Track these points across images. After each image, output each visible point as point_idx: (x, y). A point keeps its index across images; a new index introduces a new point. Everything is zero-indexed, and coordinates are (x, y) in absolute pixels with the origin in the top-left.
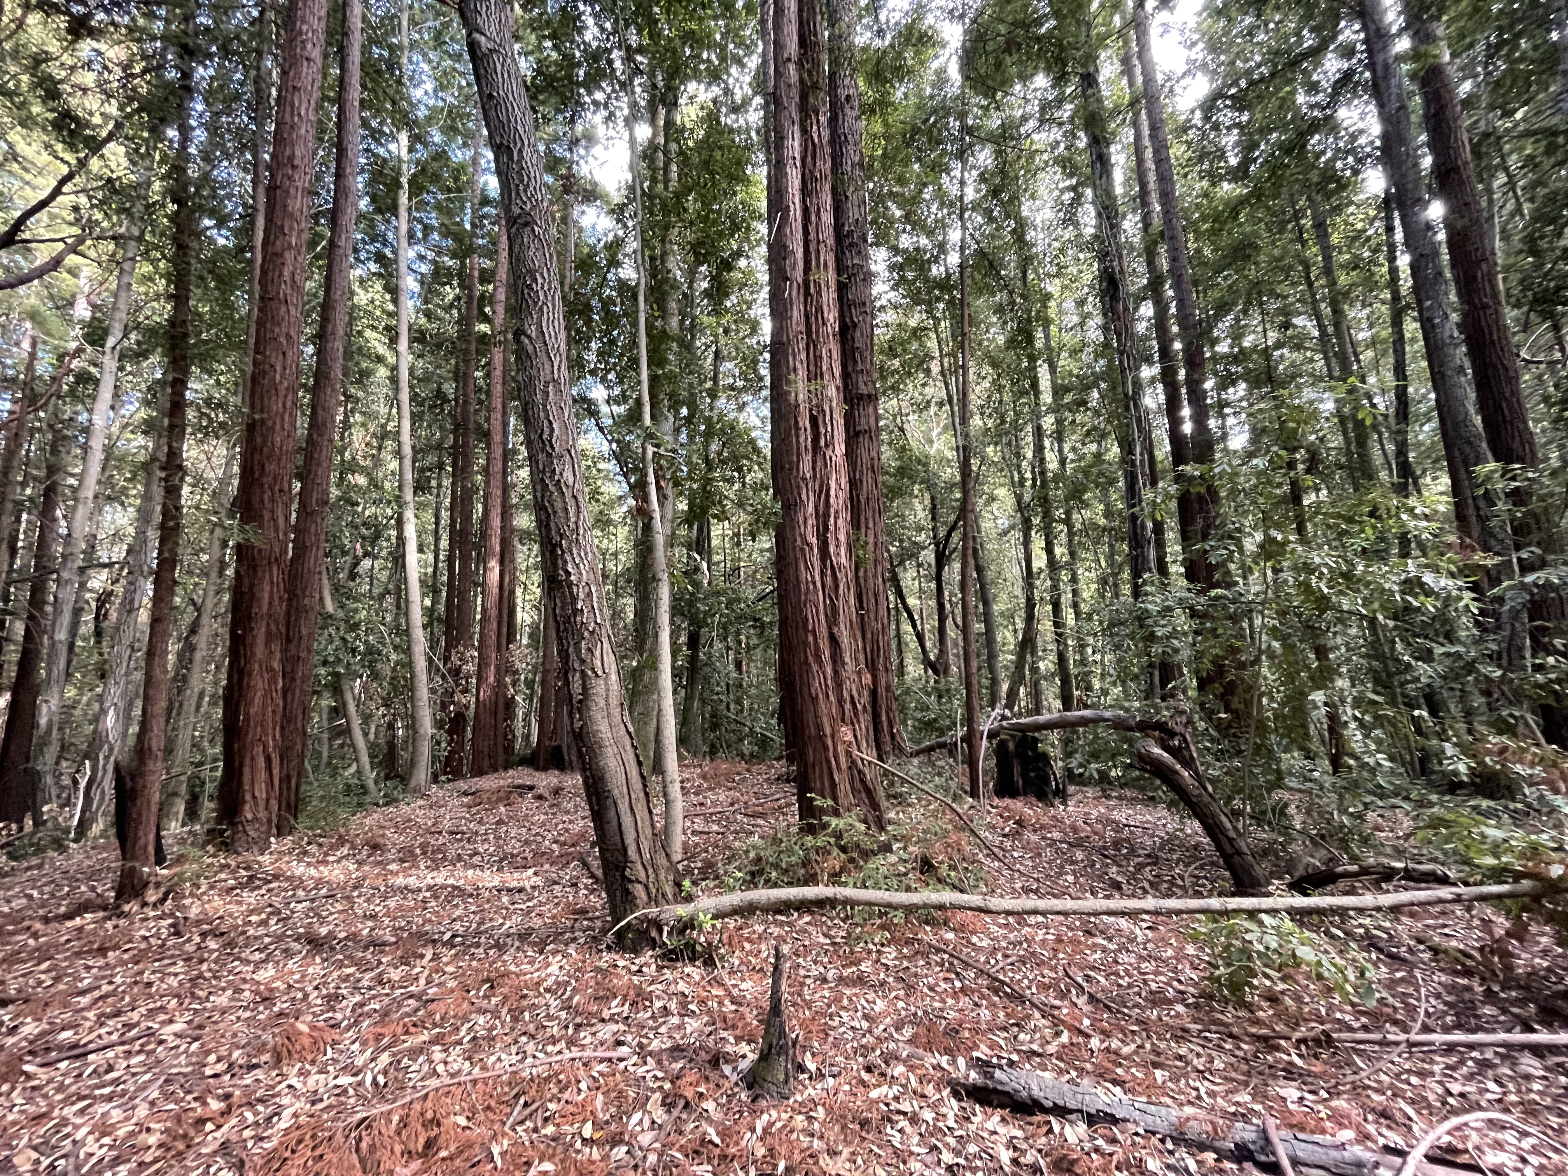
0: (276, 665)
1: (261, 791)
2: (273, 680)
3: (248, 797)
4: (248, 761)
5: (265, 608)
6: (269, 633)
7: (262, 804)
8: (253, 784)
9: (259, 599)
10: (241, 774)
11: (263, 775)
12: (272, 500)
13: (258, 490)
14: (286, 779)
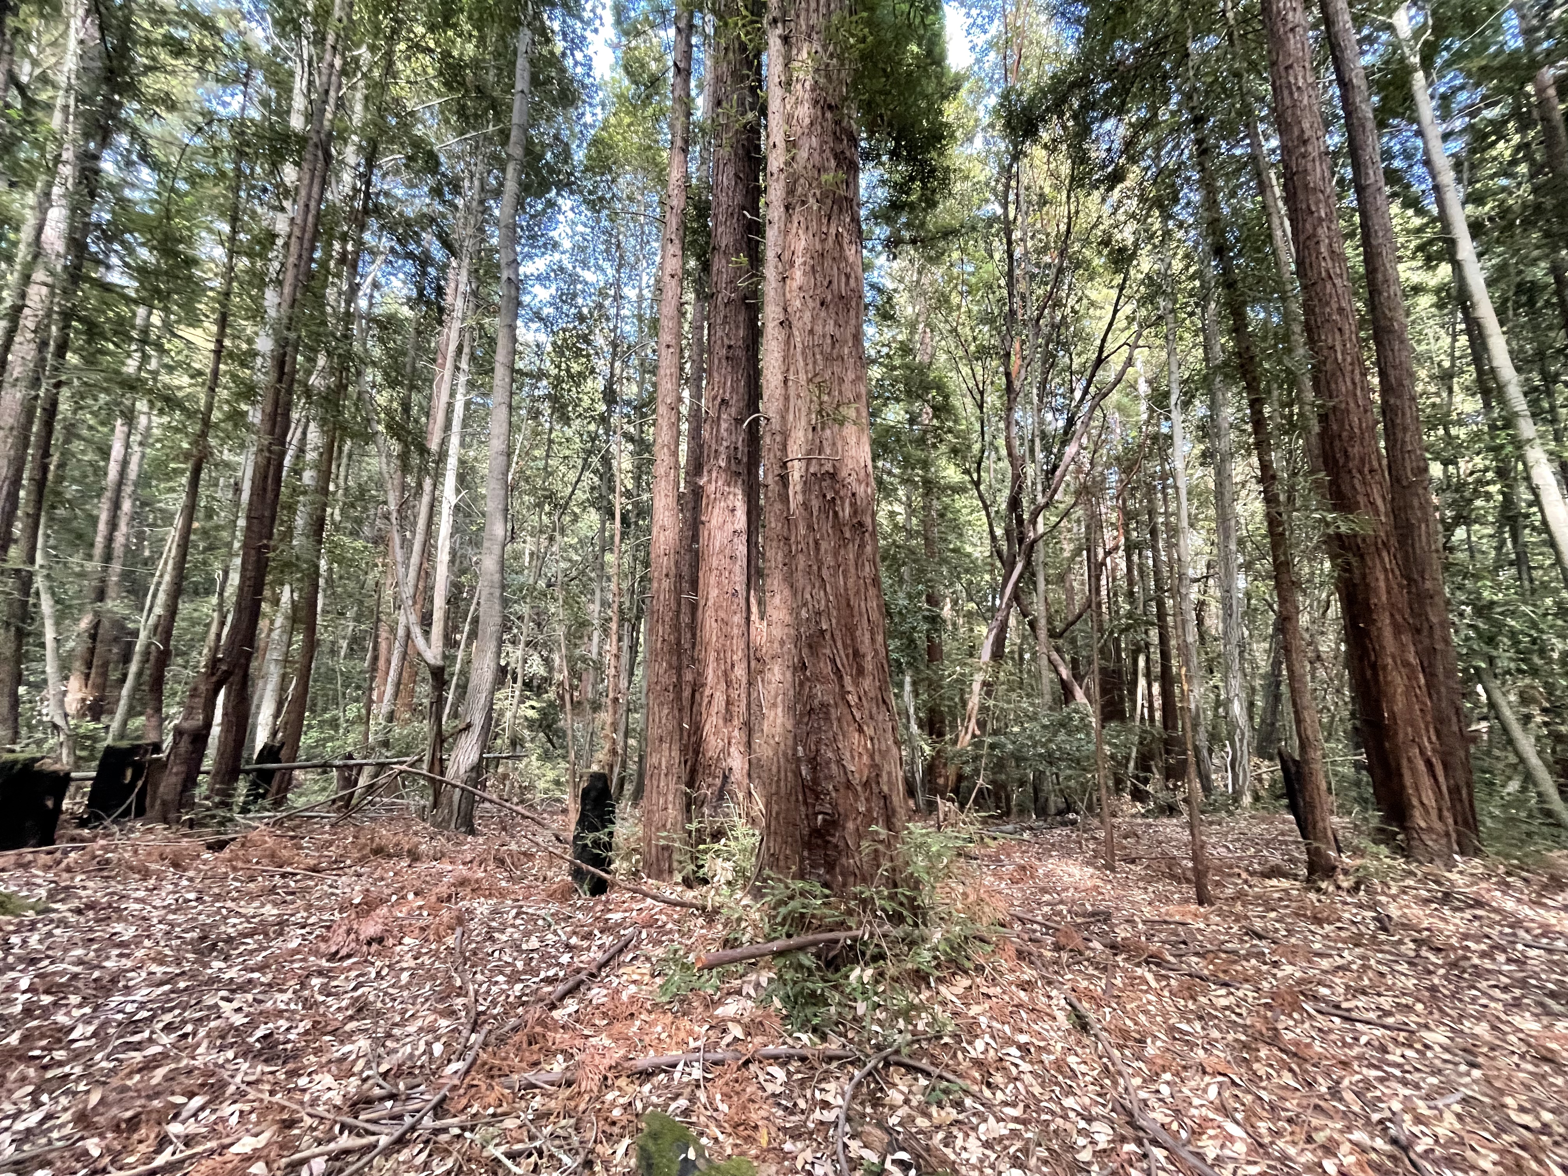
0: (1413, 659)
1: (1429, 799)
2: (1412, 676)
3: (1415, 802)
4: (1405, 762)
5: (1384, 598)
6: (1395, 625)
7: (1434, 814)
8: (1417, 789)
9: (1376, 590)
10: (1401, 776)
11: (1426, 781)
12: (1364, 483)
13: (1347, 478)
14: (1454, 791)
